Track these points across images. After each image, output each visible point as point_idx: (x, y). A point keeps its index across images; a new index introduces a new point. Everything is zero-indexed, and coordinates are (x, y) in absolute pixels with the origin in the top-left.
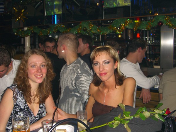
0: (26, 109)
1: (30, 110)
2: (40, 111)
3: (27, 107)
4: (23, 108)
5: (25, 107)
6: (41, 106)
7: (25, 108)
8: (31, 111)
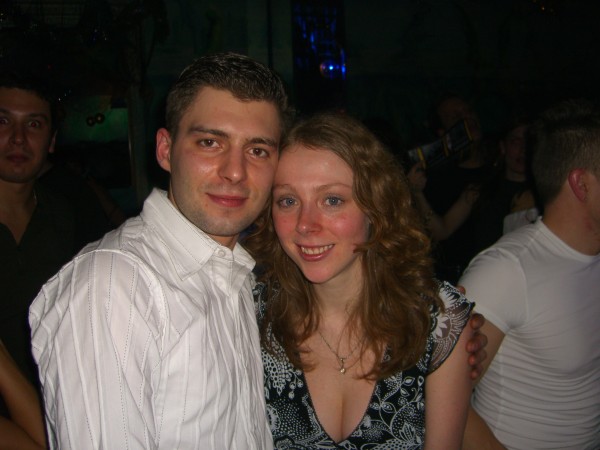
0: (291, 395)
1: (306, 404)
2: (363, 427)
3: (300, 385)
4: (282, 387)
5: (288, 384)
6: (376, 407)
7: (287, 389)
8: (310, 410)
